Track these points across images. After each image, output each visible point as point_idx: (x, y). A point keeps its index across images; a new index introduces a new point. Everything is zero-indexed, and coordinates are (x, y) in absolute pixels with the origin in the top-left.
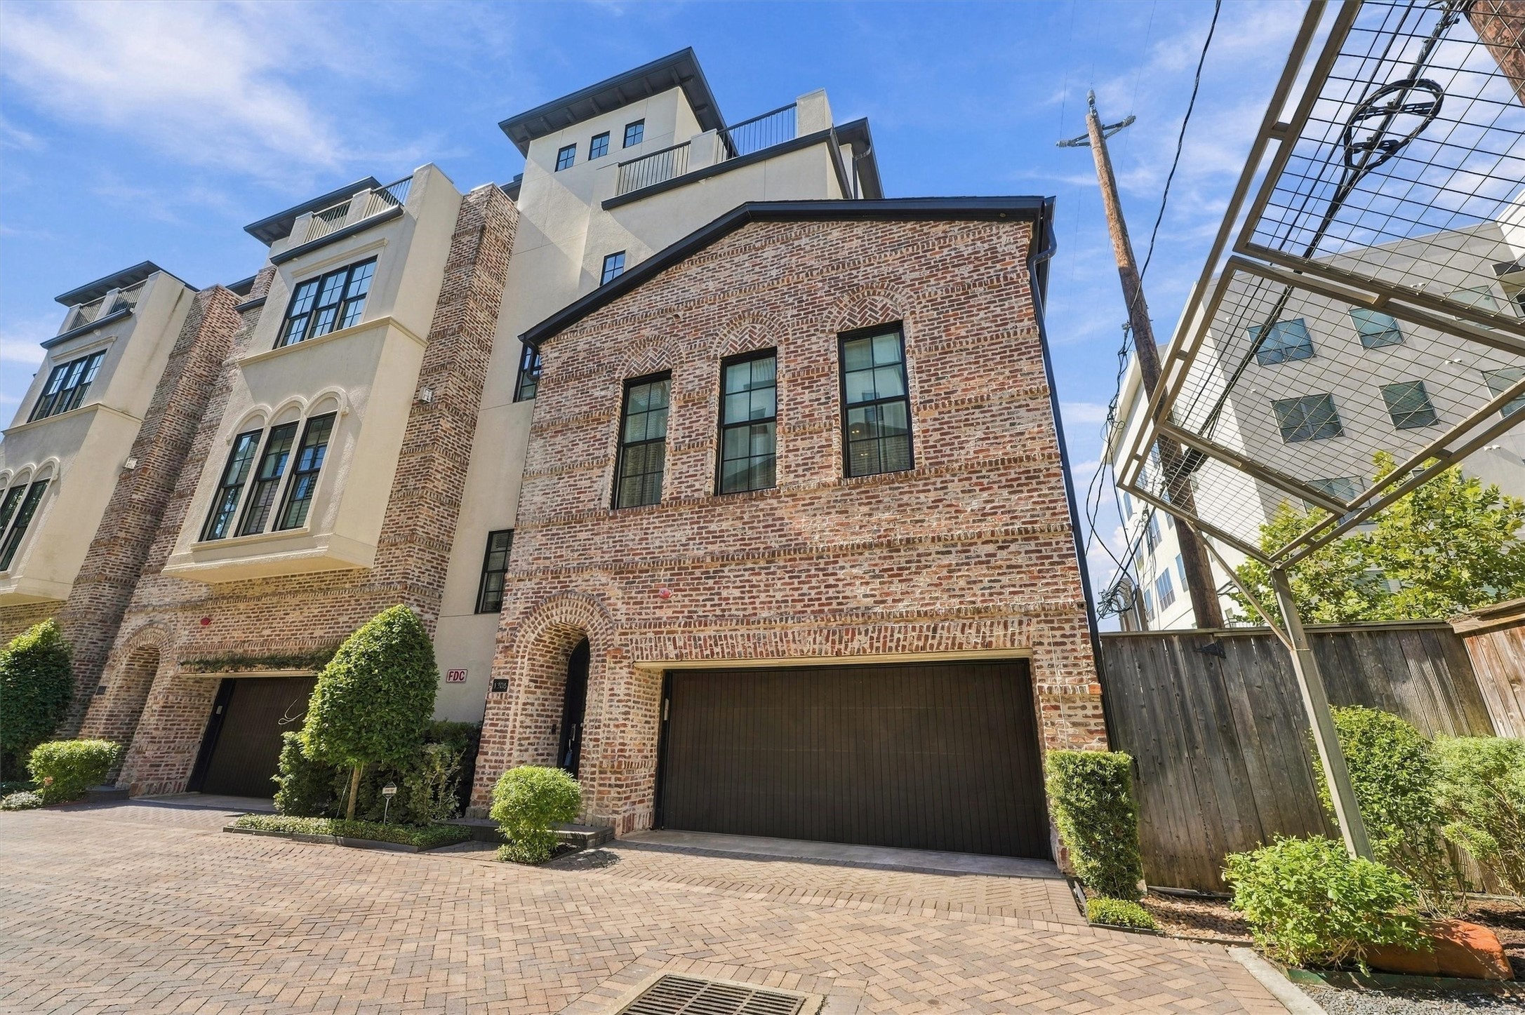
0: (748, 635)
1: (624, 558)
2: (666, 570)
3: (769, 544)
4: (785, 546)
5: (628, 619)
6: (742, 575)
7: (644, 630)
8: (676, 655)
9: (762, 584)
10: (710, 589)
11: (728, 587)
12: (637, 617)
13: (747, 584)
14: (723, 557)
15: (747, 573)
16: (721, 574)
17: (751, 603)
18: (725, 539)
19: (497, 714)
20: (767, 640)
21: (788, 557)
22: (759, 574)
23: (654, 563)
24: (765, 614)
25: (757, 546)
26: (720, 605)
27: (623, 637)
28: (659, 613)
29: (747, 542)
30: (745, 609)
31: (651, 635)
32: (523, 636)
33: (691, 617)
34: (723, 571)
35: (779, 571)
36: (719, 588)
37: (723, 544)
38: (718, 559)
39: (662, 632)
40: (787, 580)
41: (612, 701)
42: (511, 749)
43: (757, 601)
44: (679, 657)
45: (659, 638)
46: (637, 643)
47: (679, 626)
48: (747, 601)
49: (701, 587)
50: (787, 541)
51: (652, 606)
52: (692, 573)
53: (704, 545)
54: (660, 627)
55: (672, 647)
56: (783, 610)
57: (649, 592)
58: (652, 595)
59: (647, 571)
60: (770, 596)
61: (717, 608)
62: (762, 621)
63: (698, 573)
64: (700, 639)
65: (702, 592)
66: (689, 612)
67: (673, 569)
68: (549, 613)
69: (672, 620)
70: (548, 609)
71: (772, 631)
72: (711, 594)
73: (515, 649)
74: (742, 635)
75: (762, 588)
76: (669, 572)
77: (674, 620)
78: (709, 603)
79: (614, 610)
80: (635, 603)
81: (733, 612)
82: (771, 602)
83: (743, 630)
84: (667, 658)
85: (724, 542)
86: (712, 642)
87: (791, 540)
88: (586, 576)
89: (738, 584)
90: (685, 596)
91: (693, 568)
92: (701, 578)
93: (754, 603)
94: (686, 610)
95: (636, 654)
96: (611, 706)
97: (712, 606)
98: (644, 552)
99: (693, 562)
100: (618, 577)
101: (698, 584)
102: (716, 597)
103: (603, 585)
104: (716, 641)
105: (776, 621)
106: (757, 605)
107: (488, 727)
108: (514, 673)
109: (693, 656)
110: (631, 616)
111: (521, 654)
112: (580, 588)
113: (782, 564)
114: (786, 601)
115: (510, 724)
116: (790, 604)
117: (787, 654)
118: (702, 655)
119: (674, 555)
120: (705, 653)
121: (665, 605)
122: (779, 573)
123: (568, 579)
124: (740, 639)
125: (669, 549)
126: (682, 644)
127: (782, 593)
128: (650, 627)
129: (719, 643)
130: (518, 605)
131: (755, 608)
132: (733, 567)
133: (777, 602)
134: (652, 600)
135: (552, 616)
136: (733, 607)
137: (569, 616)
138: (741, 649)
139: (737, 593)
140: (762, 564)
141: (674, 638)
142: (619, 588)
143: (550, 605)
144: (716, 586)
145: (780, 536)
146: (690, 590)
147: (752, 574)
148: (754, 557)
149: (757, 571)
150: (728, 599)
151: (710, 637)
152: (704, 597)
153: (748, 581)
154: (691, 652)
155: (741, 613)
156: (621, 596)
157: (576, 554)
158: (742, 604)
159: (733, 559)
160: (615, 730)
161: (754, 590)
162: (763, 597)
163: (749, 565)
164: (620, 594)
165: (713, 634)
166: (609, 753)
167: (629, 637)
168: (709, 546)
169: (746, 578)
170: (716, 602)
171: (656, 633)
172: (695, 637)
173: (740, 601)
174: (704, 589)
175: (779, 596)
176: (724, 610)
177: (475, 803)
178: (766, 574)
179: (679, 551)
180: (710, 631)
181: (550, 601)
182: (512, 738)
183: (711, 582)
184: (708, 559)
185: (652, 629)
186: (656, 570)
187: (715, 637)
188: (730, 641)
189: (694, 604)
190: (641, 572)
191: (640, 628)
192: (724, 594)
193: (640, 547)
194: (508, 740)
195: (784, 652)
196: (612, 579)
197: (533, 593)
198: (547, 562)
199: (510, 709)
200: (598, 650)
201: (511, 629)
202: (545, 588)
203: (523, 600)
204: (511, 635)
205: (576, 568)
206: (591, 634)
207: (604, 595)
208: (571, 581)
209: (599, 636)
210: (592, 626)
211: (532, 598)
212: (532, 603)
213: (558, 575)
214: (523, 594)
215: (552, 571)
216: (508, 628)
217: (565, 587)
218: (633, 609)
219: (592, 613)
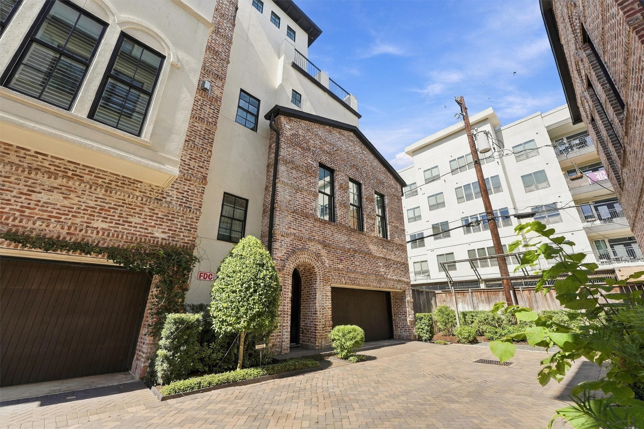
0: (362, 279)
1: (326, 241)
4: (368, 252)
7: (335, 272)
9: (364, 262)
10: (352, 261)
11: (356, 261)
12: (332, 266)
18: (355, 244)
20: (366, 281)
21: (369, 256)
22: (363, 259)
23: (336, 246)
27: (328, 273)
28: (339, 266)
31: (337, 274)
33: (348, 270)
34: (355, 256)
36: (354, 261)
39: (340, 273)
41: (326, 298)
44: (346, 283)
45: (340, 276)
46: (333, 276)
47: (345, 272)
48: (361, 267)
49: (350, 259)
50: (368, 250)
51: (336, 263)
52: (347, 254)
54: (340, 271)
55: (344, 280)
57: (335, 257)
61: (354, 268)
63: (349, 254)
64: (351, 278)
65: (350, 261)
69: (342, 270)
71: (367, 278)
72: (352, 263)
73: (285, 271)
75: (364, 264)
76: (341, 251)
78: (352, 266)
79: (324, 261)
80: (331, 260)
81: (358, 270)
82: (366, 269)
84: (342, 283)
86: (354, 279)
88: (313, 244)
90: (346, 261)
92: (350, 256)
94: (346, 267)
95: (333, 280)
96: (326, 301)
98: (333, 241)
99: (348, 250)
100: (325, 248)
102: (354, 264)
103: (320, 250)
108: (285, 283)
109: (350, 284)
110: (330, 265)
112: (311, 248)
113: (367, 257)
114: (369, 269)
120: (352, 283)
121: (340, 263)
124: (360, 279)
126: (346, 278)
129: (356, 280)
130: (283, 248)
131: (363, 270)
132: (357, 255)
134: (336, 260)
137: (307, 260)
138: (361, 283)
139: (359, 264)
140: (364, 256)
141: (344, 277)
142: (325, 253)
150: (357, 265)
154: (349, 282)
155: (360, 271)
157: (307, 232)
159: (357, 252)
163: (361, 255)
164: (326, 255)
165: (354, 277)
167: (330, 273)
168: (351, 245)
172: (349, 277)
176: (356, 269)
177: (271, 349)
178: (365, 259)
180: (353, 275)
183: (352, 258)
184: (352, 250)
185: (337, 272)
186: (337, 249)
188: (358, 280)
189: (348, 265)
191: (334, 270)
192: (356, 263)
193: (331, 238)
196: (323, 248)
197: (290, 245)
198: (295, 231)
199: (285, 300)
200: (320, 277)
201: (281, 260)
202: (296, 244)
203: (285, 247)
204: (282, 263)
205: (308, 239)
206: (316, 270)
207: (320, 254)
208: (306, 244)
209: (320, 271)
210: (317, 266)
211: (290, 247)
212: (290, 249)
213: (301, 239)
214: (285, 243)
215: (298, 237)
216: (279, 259)
217: (304, 246)
218: (331, 263)
219: (317, 261)
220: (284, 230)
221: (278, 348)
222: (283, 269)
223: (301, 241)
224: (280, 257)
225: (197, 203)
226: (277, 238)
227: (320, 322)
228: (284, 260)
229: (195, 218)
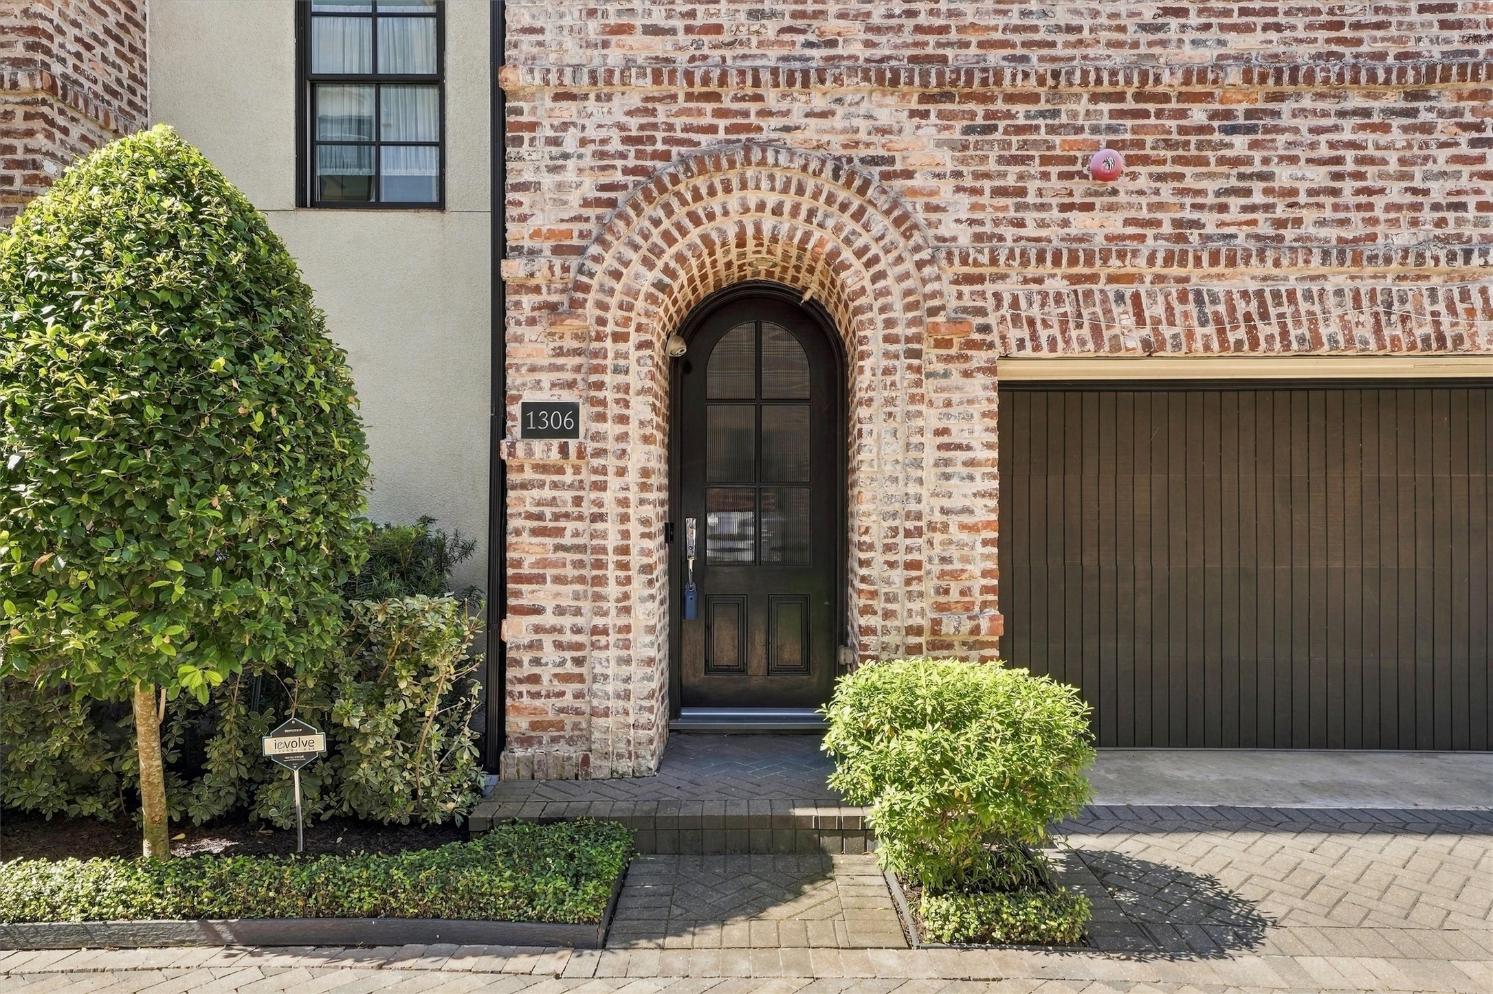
0: (1357, 294)
1: (950, 53)
2: (1095, 98)
3: (1411, 47)
4: (1457, 53)
5: (978, 237)
6: (1336, 128)
7: (1031, 271)
8: (1146, 344)
9: (1393, 157)
10: (1235, 162)
11: (1293, 160)
12: (1009, 232)
13: (1349, 155)
14: (1279, 73)
15: (1348, 123)
16: (1269, 122)
17: (1359, 207)
18: (1281, 19)
19: (553, 502)
20: (1409, 307)
21: (1471, 85)
22: (1385, 128)
23: (1056, 75)
24: (1403, 237)
25: (1379, 47)
26: (1268, 208)
27: (966, 289)
28: (1080, 222)
29: (1346, 33)
30: (1343, 222)
31: (1056, 284)
32: (617, 275)
33: (1182, 238)
34: (1276, 114)
35: (1441, 123)
36: (1266, 161)
37: (1273, 35)
38: (1263, 78)
39: (1093, 279)
40: (1464, 149)
41: (947, 462)
42: (626, 596)
43: (1379, 201)
44: (1150, 349)
45: (1088, 294)
46: (1015, 304)
47: (1151, 260)
48: (1348, 198)
49: (1211, 155)
50: (1466, 40)
51: (1054, 201)
52: (1182, 114)
53: (1214, 34)
54: (1089, 262)
55: (1129, 320)
56: (1451, 229)
57: (1045, 161)
58: (1054, 170)
59: (1033, 98)
60: (1415, 191)
61: (1260, 216)
62: (1397, 257)
63: (1198, 114)
64: (1214, 300)
65: (1213, 168)
66: (1177, 223)
67: (1120, 97)
68: (699, 208)
69: (1118, 246)
70: (697, 197)
71: (1424, 285)
72: (1241, 177)
73: (591, 311)
74: (1339, 293)
75: (1393, 166)
76: (1105, 107)
77: (1131, 245)
78: (1235, 202)
79: (929, 208)
80: (998, 192)
81: (1308, 229)
82: (1417, 207)
83: (1338, 278)
84: (1116, 347)
85: (1278, 28)
86: (1253, 307)
87: (1476, 39)
88: (819, 102)
89: (1324, 152)
90: (1161, 178)
91: (1182, 97)
92: (1208, 130)
93: (1370, 207)
94: (1165, 217)
95: (1014, 334)
96: (947, 477)
97: (1245, 209)
98: (1017, 38)
99: (1187, 82)
100: (933, 108)
101: (1200, 146)
102: (1257, 186)
103: (884, 131)
104: (1262, 304)
105: (1437, 260)
106: (1378, 212)
107: (525, 537)
108: (600, 386)
109: (1199, 345)
110: (988, 228)
111: (610, 328)
112: (798, 135)
113: (1447, 104)
114: (1462, 206)
115: (611, 528)
116: (1471, 214)
117: (1467, 345)
118: (1223, 342)
119: (1119, 57)
120: (1232, 337)
121: (1098, 202)
122: (1445, 128)
123: (753, 107)
124: (1331, 301)
125: (1105, 35)
126: (1159, 310)
127: (1451, 185)
128: (1057, 262)
129: (1273, 312)
130: (570, 176)
131: (1374, 221)
132: (1307, 103)
133: (1436, 207)
134: (1055, 183)
135: (711, 216)
136: (1309, 216)
138: (1334, 327)
139: (1319, 176)
140: (1394, 100)
141: (1136, 297)
142: (939, 144)
143: (701, 183)
144: (1257, 155)
145: (1444, 25)
146: (1178, 160)
147: (1363, 127)
148: (1373, 78)
149: (1376, 119)
150: (1294, 192)
151: (1245, 294)
152: (1222, 184)
153: (1352, 145)
154: (1190, 335)
155: (1332, 233)
156: (950, 167)
157: (771, 28)
158: (1336, 207)
159: (1310, 78)
160: (965, 537)
161: (1371, 170)
162: (1396, 192)
163: (1355, 101)
164: (947, 160)
165: (1252, 286)
166: (954, 595)
167: (989, 288)
168: (1231, 37)
169: (1346, 136)
170: (1258, 198)
171: (1074, 279)
172: (1198, 293)
173: (1328, 201)
174: (1222, 161)
175: (1439, 191)
176: (1280, 224)
177: (526, 741)
178: (1405, 129)
179: (1135, 45)
180: (1244, 278)
181: (703, 170)
182: (624, 566)
183: (1240, 143)
184: (1234, 76)
185: (1064, 269)
186: (1061, 98)
187: (1260, 294)
188: (1304, 306)
189: (1188, 201)
190: (1010, 98)
191: (1025, 262)
192: (1284, 175)
193: (1001, 21)
194: (612, 573)
195: (1458, 340)
196: (913, 114)
197: (627, 140)
198: (661, 46)
199: (602, 487)
200: (889, 323)
201: (558, 250)
202: (670, 128)
203: (588, 161)
204: (565, 269)
205: (775, 72)
206: (854, 277)
207: (891, 161)
208: (763, 113)
209: (888, 282)
210: (859, 254)
211: (623, 156)
212: (626, 171)
213: (713, 87)
214: (583, 142)
215: (689, 76)
216: (547, 246)
217: (748, 128)
218: (993, 208)
219: (858, 216)
220: (574, 54)
221: (571, 741)
222: (575, 304)
223: (715, 97)
224: (551, 234)
225: (14, 29)
226: (525, 119)
227: (888, 615)
228: (580, 251)
229: (20, 112)
